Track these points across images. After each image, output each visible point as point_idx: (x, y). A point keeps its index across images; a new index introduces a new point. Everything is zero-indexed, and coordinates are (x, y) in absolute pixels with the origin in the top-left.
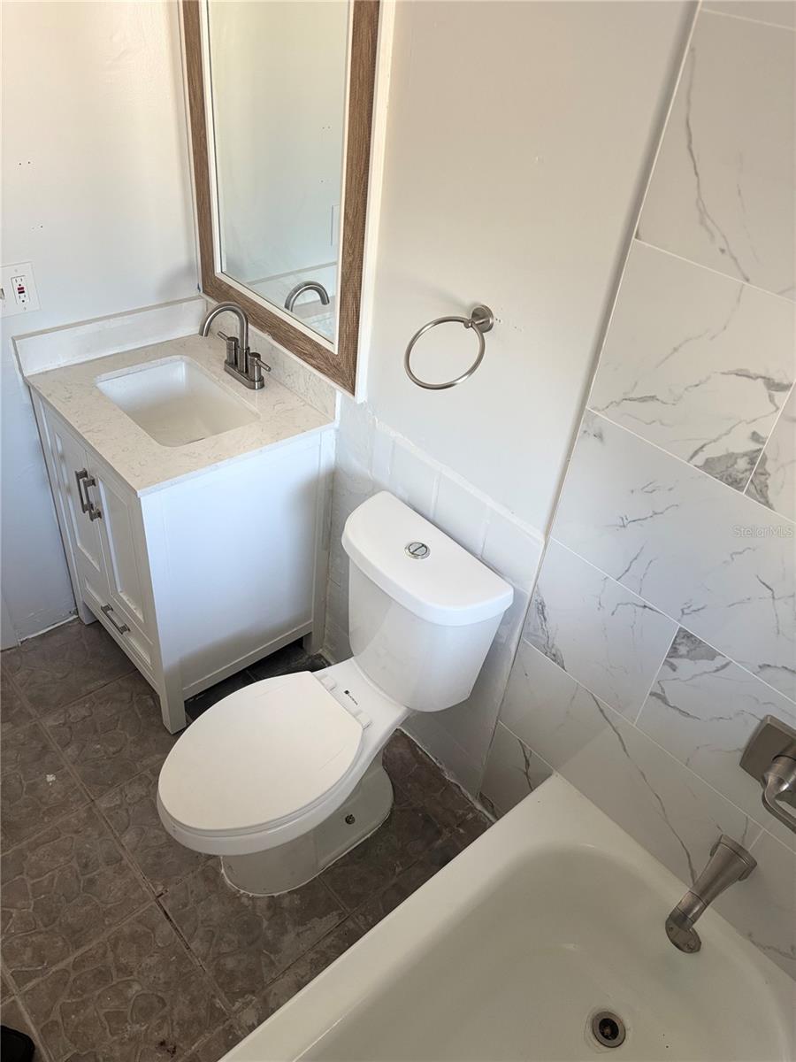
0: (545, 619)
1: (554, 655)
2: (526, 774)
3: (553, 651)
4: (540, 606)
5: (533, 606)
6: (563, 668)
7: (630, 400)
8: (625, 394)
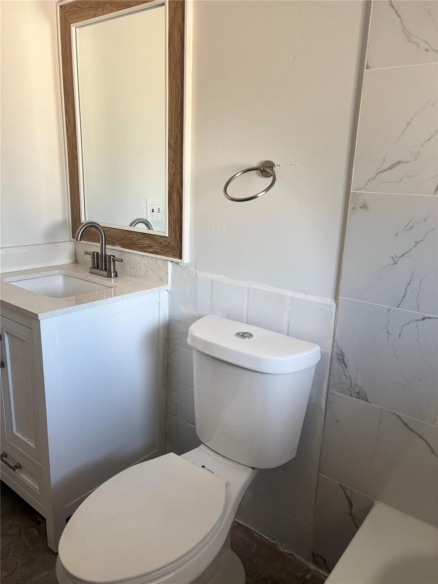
0: (346, 366)
1: (358, 393)
2: (351, 514)
3: (357, 390)
4: (340, 357)
5: (335, 359)
6: (367, 401)
7: (382, 172)
8: (378, 169)
